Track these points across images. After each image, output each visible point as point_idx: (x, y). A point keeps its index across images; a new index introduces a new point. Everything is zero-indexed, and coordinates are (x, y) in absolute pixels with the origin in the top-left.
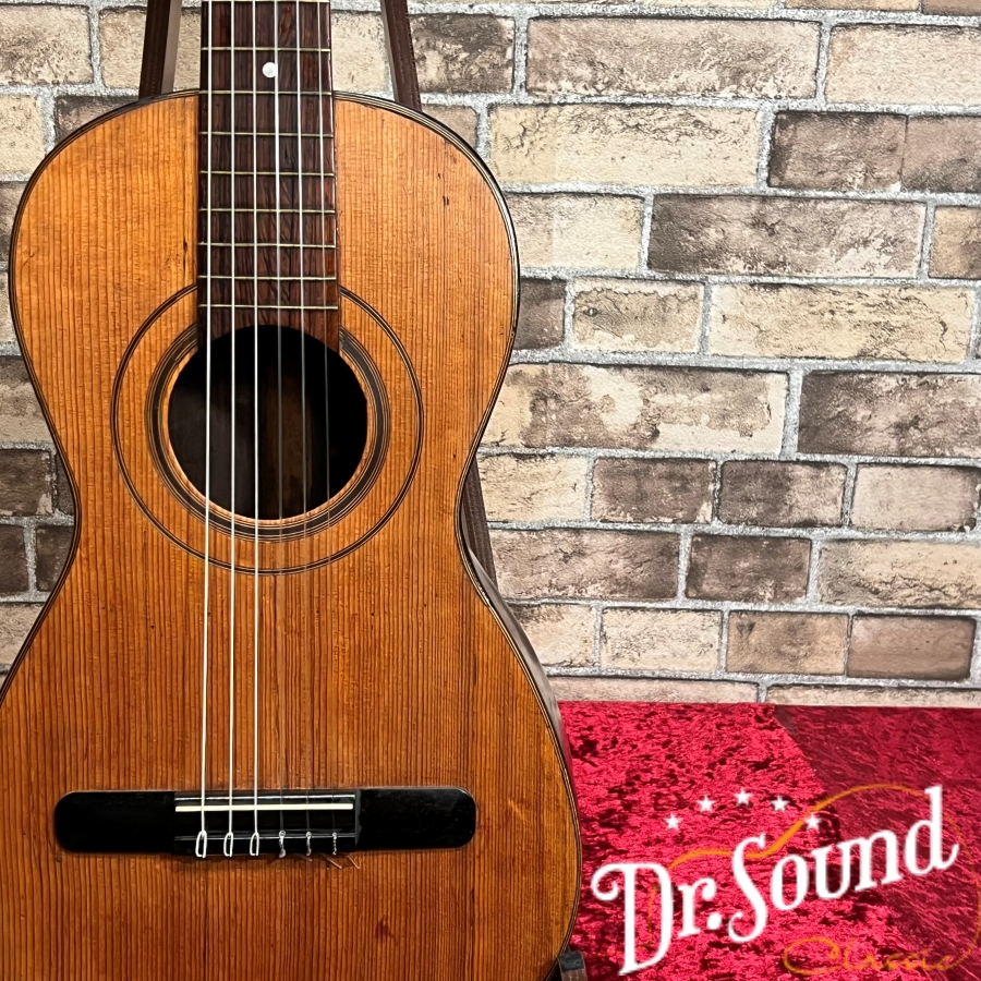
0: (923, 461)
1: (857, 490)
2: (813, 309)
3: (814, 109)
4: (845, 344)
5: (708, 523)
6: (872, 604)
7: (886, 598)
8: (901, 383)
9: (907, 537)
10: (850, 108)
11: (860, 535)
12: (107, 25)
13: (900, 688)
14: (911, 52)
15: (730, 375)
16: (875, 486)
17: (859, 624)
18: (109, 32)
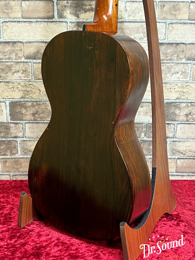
0: (192, 123)
1: (177, 129)
2: (166, 88)
3: (165, 42)
4: (174, 96)
5: (143, 138)
6: (181, 156)
7: (184, 154)
8: (187, 105)
9: (189, 140)
10: (173, 42)
11: (178, 140)
12: (4, 25)
13: (188, 175)
14: (187, 29)
15: (147, 103)
16: (181, 129)
17: (178, 161)
18: (4, 27)
